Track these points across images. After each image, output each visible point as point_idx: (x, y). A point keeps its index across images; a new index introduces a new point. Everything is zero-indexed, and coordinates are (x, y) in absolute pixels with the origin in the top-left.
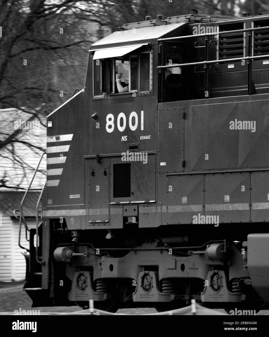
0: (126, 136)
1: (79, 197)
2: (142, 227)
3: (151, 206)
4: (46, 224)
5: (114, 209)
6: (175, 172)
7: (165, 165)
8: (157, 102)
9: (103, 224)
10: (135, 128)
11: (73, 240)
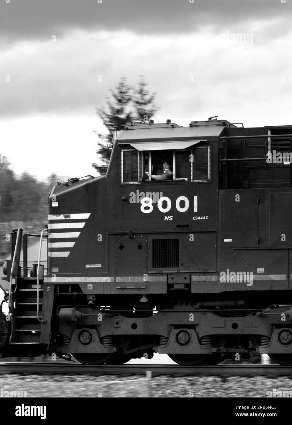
0: (172, 217)
1: (101, 267)
2: (196, 292)
3: (209, 275)
4: (48, 289)
5: (154, 277)
6: (246, 247)
7: (232, 241)
8: (218, 189)
9: (139, 290)
10: (185, 210)
11: (90, 303)
